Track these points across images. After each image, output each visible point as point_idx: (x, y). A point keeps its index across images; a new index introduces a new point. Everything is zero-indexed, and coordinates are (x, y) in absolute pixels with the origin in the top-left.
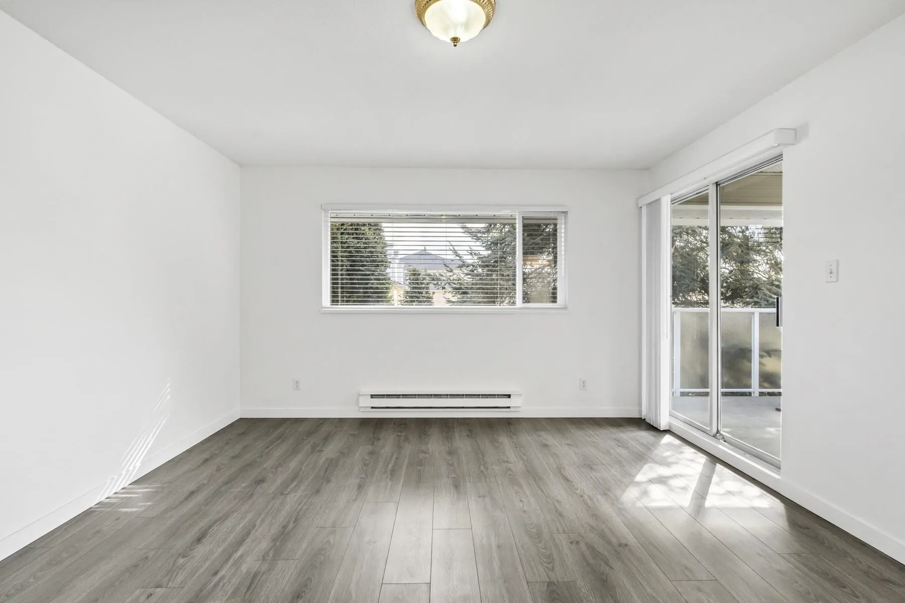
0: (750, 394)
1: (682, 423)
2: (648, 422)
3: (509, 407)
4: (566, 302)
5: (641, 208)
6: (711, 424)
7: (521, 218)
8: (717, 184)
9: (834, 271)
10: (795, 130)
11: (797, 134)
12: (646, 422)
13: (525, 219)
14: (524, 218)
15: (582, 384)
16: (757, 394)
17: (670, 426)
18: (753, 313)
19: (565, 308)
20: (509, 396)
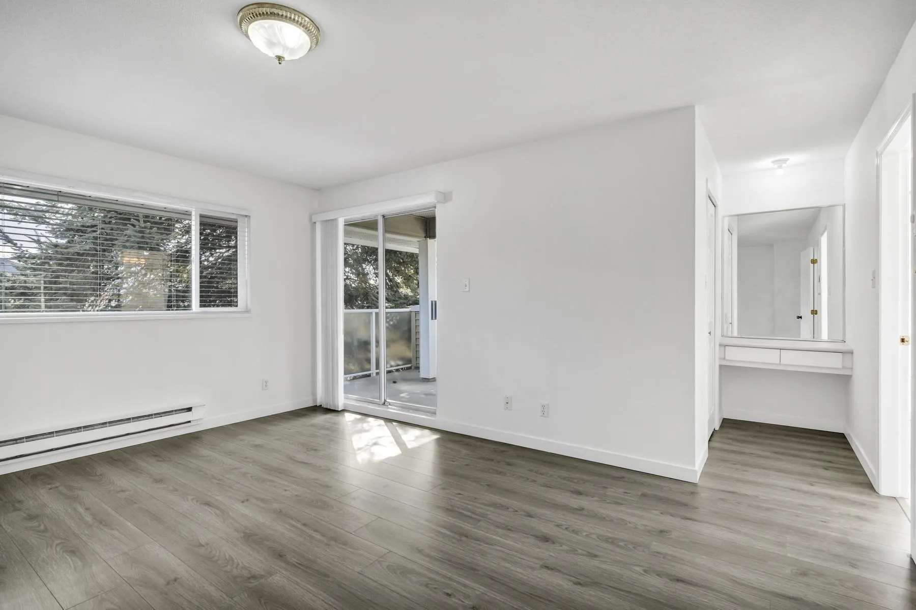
0: (369, 376)
1: (354, 402)
2: (325, 407)
3: (189, 422)
4: (247, 305)
5: (315, 223)
6: (380, 398)
7: (199, 216)
8: (384, 216)
9: (468, 285)
10: (444, 194)
11: (446, 197)
12: (323, 408)
13: (203, 217)
14: (201, 216)
15: (265, 384)
16: (374, 375)
17: (345, 408)
18: (372, 313)
19: (247, 311)
20: (189, 409)
